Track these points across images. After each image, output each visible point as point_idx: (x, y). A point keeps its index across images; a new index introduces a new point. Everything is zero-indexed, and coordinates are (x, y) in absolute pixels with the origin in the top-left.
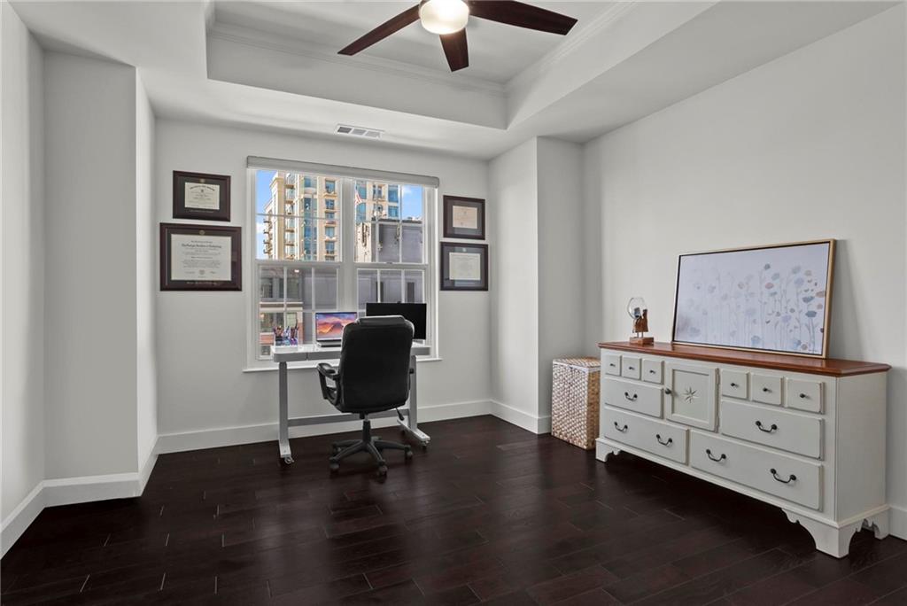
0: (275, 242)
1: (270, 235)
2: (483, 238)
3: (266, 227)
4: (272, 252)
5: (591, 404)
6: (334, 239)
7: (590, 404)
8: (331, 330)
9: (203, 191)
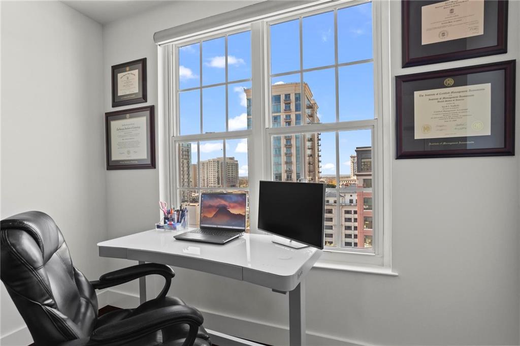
2: (502, 48)
8: (215, 216)
9: (128, 78)
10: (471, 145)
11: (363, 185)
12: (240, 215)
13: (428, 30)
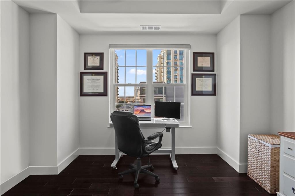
0: (158, 76)
1: (157, 74)
2: (213, 71)
3: (156, 71)
4: (158, 79)
5: (274, 167)
6: (177, 74)
7: (272, 167)
8: (140, 113)
9: (94, 59)
10: (204, 93)
11: (143, 102)
12: (149, 112)
13: (199, 63)
